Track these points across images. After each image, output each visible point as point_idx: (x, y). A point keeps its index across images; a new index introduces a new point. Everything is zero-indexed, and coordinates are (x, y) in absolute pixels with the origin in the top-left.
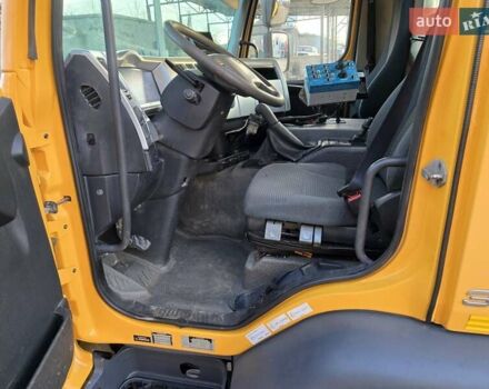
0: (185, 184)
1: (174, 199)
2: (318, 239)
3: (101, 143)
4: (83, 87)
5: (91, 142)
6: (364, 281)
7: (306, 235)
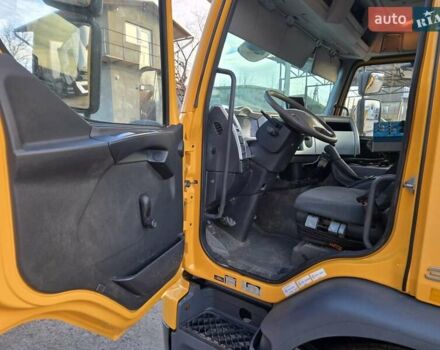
0: (263, 189)
1: (255, 198)
2: (342, 231)
3: (219, 154)
4: (215, 123)
5: (214, 152)
6: (366, 259)
7: (333, 228)
